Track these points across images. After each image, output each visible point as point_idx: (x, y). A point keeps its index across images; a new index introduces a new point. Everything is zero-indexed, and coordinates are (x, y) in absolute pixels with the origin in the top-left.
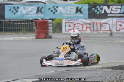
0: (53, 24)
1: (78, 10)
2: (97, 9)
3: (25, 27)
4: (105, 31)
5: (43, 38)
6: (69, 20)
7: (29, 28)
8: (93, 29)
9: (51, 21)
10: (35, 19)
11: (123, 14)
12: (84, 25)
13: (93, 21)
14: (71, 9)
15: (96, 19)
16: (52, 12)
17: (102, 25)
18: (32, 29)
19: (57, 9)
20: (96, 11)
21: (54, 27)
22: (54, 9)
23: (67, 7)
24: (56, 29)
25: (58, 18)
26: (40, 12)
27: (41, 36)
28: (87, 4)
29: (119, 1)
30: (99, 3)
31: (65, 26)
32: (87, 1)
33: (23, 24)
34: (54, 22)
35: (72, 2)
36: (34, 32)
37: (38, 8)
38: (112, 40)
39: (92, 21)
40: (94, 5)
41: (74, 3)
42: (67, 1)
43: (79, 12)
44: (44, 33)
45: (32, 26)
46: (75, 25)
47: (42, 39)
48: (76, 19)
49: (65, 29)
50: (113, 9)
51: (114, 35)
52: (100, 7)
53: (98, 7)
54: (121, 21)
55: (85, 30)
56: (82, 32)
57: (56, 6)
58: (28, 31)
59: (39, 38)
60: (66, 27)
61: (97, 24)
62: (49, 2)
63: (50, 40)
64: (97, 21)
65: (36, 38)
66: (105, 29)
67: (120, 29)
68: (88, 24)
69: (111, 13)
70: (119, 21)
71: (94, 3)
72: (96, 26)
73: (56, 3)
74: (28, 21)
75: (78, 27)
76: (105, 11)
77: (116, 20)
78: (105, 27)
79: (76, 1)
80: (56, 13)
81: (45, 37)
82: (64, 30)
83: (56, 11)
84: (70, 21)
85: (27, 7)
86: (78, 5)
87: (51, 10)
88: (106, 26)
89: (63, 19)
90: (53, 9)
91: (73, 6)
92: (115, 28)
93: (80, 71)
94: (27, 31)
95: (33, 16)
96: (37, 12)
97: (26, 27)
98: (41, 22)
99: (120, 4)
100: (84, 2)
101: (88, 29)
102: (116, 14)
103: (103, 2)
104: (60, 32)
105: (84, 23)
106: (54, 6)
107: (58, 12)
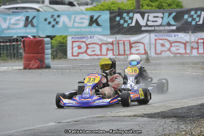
0: (53, 44)
1: (93, 21)
2: (124, 19)
3: (5, 50)
5: (35, 68)
6: (78, 38)
7: (12, 51)
8: (117, 51)
9: (49, 39)
10: (23, 37)
11: (166, 27)
12: (103, 45)
13: (117, 39)
14: (81, 19)
15: (123, 36)
16: (51, 25)
17: (132, 45)
18: (18, 53)
19: (58, 19)
20: (122, 22)
21: (54, 49)
22: (52, 19)
23: (75, 16)
24: (57, 53)
25: (60, 35)
26: (30, 26)
27: (33, 65)
28: (107, 10)
29: (159, 5)
30: (127, 9)
31: (72, 48)
32: (108, 6)
33: (3, 45)
34: (53, 41)
35: (83, 8)
36: (21, 58)
37: (27, 18)
38: (150, 70)
40: (118, 12)
41: (87, 10)
42: (74, 5)
44: (37, 59)
45: (17, 48)
46: (89, 46)
47: (34, 71)
48: (89, 36)
49: (72, 52)
51: (152, 62)
52: (128, 15)
53: (125, 15)
54: (164, 38)
55: (105, 53)
56: (100, 57)
57: (56, 14)
58: (11, 58)
59: (30, 69)
60: (74, 49)
61: (124, 43)
62: (45, 8)
63: (47, 70)
64: (124, 39)
65: (25, 68)
66: (137, 52)
67: (162, 51)
68: (110, 43)
69: (147, 25)
70: (160, 38)
71: (119, 9)
72: (123, 47)
73: (56, 10)
74: (11, 40)
75: (92, 49)
77: (155, 36)
78: (137, 48)
79: (89, 7)
80: (57, 26)
81: (39, 65)
82: (71, 55)
83: (57, 23)
84: (80, 40)
85: (9, 17)
86: (92, 13)
87: (48, 21)
88: (139, 46)
89: (69, 35)
91: (84, 14)
92: (153, 50)
93: (98, 121)
94: (9, 57)
95: (19, 31)
96: (26, 26)
97: (7, 50)
98: (32, 41)
99: (162, 10)
100: (102, 7)
101: (109, 52)
102: (155, 26)
103: (133, 6)
104: (63, 57)
105: (103, 42)
106: (53, 14)
107: (60, 25)
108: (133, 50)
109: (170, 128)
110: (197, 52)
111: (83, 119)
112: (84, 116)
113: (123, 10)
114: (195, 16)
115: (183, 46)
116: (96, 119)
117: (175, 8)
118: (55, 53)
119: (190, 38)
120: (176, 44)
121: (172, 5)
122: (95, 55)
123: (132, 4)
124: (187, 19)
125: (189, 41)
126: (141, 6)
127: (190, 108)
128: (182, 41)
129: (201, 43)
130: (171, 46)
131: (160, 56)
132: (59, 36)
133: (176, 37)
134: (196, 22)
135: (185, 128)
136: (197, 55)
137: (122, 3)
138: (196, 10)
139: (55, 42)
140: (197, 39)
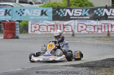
0: (20, 25)
1: (43, 13)
2: (61, 12)
4: (68, 32)
5: (10, 38)
6: (35, 22)
9: (18, 22)
10: (4, 21)
11: (84, 17)
12: (48, 26)
15: (60, 21)
16: (19, 15)
17: (65, 26)
18: (1, 30)
19: (23, 12)
20: (59, 14)
21: (21, 28)
23: (33, 10)
24: (23, 30)
26: (8, 15)
27: (9, 37)
28: (51, 7)
29: (80, 5)
30: (62, 6)
31: (31, 28)
32: (51, 4)
34: (21, 23)
35: (38, 5)
36: (3, 32)
38: (74, 40)
39: (56, 23)
40: (57, 8)
41: (40, 7)
42: (33, 4)
43: (44, 15)
44: (12, 33)
45: (1, 27)
46: (40, 27)
47: (9, 40)
48: (41, 22)
49: (31, 30)
50: (75, 12)
51: (76, 36)
52: (63, 10)
53: (61, 10)
54: (82, 23)
55: (50, 31)
56: (46, 33)
57: (22, 9)
59: (7, 38)
60: (32, 28)
61: (60, 25)
62: (17, 5)
63: (17, 40)
64: (60, 23)
65: (4, 38)
66: (68, 30)
67: (81, 30)
68: (52, 25)
69: (73, 16)
70: (80, 23)
71: (58, 6)
72: (60, 27)
73: (23, 7)
75: (43, 28)
76: (68, 13)
77: (78, 22)
78: (68, 28)
79: (41, 5)
80: (23, 15)
81: (12, 37)
83: (23, 13)
84: (36, 23)
86: (43, 9)
87: (18, 12)
88: (68, 27)
90: (20, 12)
91: (39, 9)
92: (76, 30)
93: (45, 68)
95: (1, 18)
96: (5, 15)
98: (8, 23)
99: (82, 8)
100: (48, 5)
101: (52, 30)
102: (78, 16)
103: (66, 5)
104: (26, 33)
105: (48, 25)
106: (21, 9)
107: (25, 15)
108: (65, 29)
109: (85, 73)
110: (101, 31)
111: (37, 67)
112: (37, 65)
113: (60, 7)
114: (100, 11)
115: (93, 27)
116: (44, 67)
117: (89, 7)
118: (21, 30)
119: (97, 23)
120: (89, 26)
121: (87, 5)
122: (44, 31)
123: (65, 4)
124: (96, 13)
125: (96, 25)
126: (70, 5)
127: (96, 62)
128: (93, 25)
129: (103, 26)
130: (87, 27)
131: (80, 33)
132: (24, 21)
133: (90, 23)
134: (101, 15)
135: (93, 73)
136: (101, 32)
137: (60, 3)
138: (101, 8)
139: (22, 24)
140: (101, 24)
